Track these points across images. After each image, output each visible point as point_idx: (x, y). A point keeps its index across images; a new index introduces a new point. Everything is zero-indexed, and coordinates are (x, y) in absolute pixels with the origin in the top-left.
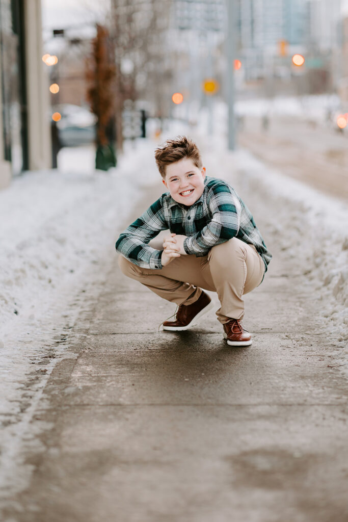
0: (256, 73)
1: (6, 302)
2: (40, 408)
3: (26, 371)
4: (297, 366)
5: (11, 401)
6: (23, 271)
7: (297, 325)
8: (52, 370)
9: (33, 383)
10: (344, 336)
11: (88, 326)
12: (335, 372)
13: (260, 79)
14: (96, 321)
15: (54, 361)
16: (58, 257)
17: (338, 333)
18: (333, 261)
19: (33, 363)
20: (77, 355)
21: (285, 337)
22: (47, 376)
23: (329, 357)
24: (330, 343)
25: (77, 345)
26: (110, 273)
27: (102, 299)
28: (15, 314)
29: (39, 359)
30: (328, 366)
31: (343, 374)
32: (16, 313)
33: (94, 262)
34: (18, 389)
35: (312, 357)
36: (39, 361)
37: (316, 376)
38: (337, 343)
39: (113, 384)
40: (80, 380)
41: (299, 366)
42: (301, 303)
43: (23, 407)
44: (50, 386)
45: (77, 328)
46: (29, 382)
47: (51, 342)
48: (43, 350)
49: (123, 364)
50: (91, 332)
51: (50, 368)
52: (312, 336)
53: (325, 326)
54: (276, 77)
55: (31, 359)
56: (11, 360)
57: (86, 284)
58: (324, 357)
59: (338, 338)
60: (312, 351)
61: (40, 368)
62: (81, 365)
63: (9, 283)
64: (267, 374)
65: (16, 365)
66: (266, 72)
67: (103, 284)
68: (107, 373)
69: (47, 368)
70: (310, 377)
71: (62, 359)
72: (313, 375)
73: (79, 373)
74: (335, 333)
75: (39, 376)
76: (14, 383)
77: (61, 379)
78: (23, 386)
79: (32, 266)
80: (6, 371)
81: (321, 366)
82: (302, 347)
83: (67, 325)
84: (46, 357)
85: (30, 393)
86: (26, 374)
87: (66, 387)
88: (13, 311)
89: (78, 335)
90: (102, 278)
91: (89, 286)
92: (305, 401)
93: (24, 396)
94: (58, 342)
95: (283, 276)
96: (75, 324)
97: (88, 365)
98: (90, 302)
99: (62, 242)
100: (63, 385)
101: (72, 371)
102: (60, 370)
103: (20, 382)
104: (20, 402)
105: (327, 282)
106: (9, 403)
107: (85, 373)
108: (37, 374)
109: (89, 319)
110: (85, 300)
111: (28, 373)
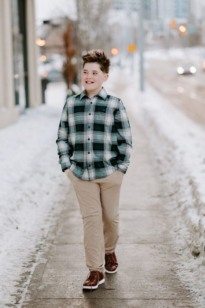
0: (159, 33)
1: (12, 223)
2: (26, 300)
3: (20, 273)
4: (156, 269)
5: (12, 295)
6: (21, 200)
7: (161, 237)
8: (33, 272)
9: (24, 282)
10: (182, 247)
11: (53, 237)
12: (174, 275)
13: (162, 37)
14: (58, 234)
15: (35, 265)
16: (41, 185)
17: (180, 244)
18: (183, 192)
19: (24, 266)
20: (46, 260)
21: (153, 247)
22: (30, 276)
23: (173, 262)
24: (175, 252)
25: (47, 252)
26: (68, 193)
27: (62, 216)
28: (16, 230)
29: (28, 263)
30: (171, 270)
31: (178, 276)
32: (17, 228)
33: (61, 185)
34: (15, 286)
35: (164, 262)
36: (27, 265)
37: (164, 277)
38: (178, 252)
39: (63, 283)
40: (47, 280)
41: (157, 270)
42: (165, 219)
43: (18, 300)
44: (32, 284)
45: (48, 239)
46: (21, 281)
47: (34, 249)
48: (30, 256)
49: (69, 268)
50: (55, 242)
51: (32, 270)
52: (167, 246)
53: (174, 239)
54: (171, 36)
55: (23, 264)
56: (13, 264)
57: (55, 203)
58: (171, 263)
59: (179, 248)
60: (165, 258)
61: (28, 270)
62: (48, 268)
63: (13, 210)
64: (140, 276)
65: (15, 268)
66: (165, 34)
67: (64, 203)
68: (60, 275)
69: (31, 271)
70: (161, 278)
71: (38, 263)
72: (163, 277)
73: (47, 274)
74: (178, 244)
75: (26, 276)
76: (14, 282)
77: (37, 279)
78: (18, 283)
79: (26, 195)
80: (10, 273)
81: (168, 270)
82: (160, 255)
83: (43, 236)
84: (31, 262)
85: (21, 289)
86: (20, 275)
87: (40, 285)
88: (15, 227)
89: (48, 245)
90: (63, 197)
91: (57, 205)
92: (156, 296)
93: (18, 291)
94: (37, 250)
95: (159, 196)
96: (47, 236)
97: (51, 269)
98: (56, 218)
99: (43, 174)
100: (38, 283)
101: (43, 273)
102: (38, 272)
103: (17, 281)
104: (16, 296)
105: (179, 206)
106: (11, 297)
107: (50, 275)
108: (25, 275)
109: (54, 232)
110: (54, 217)
111: (21, 274)
